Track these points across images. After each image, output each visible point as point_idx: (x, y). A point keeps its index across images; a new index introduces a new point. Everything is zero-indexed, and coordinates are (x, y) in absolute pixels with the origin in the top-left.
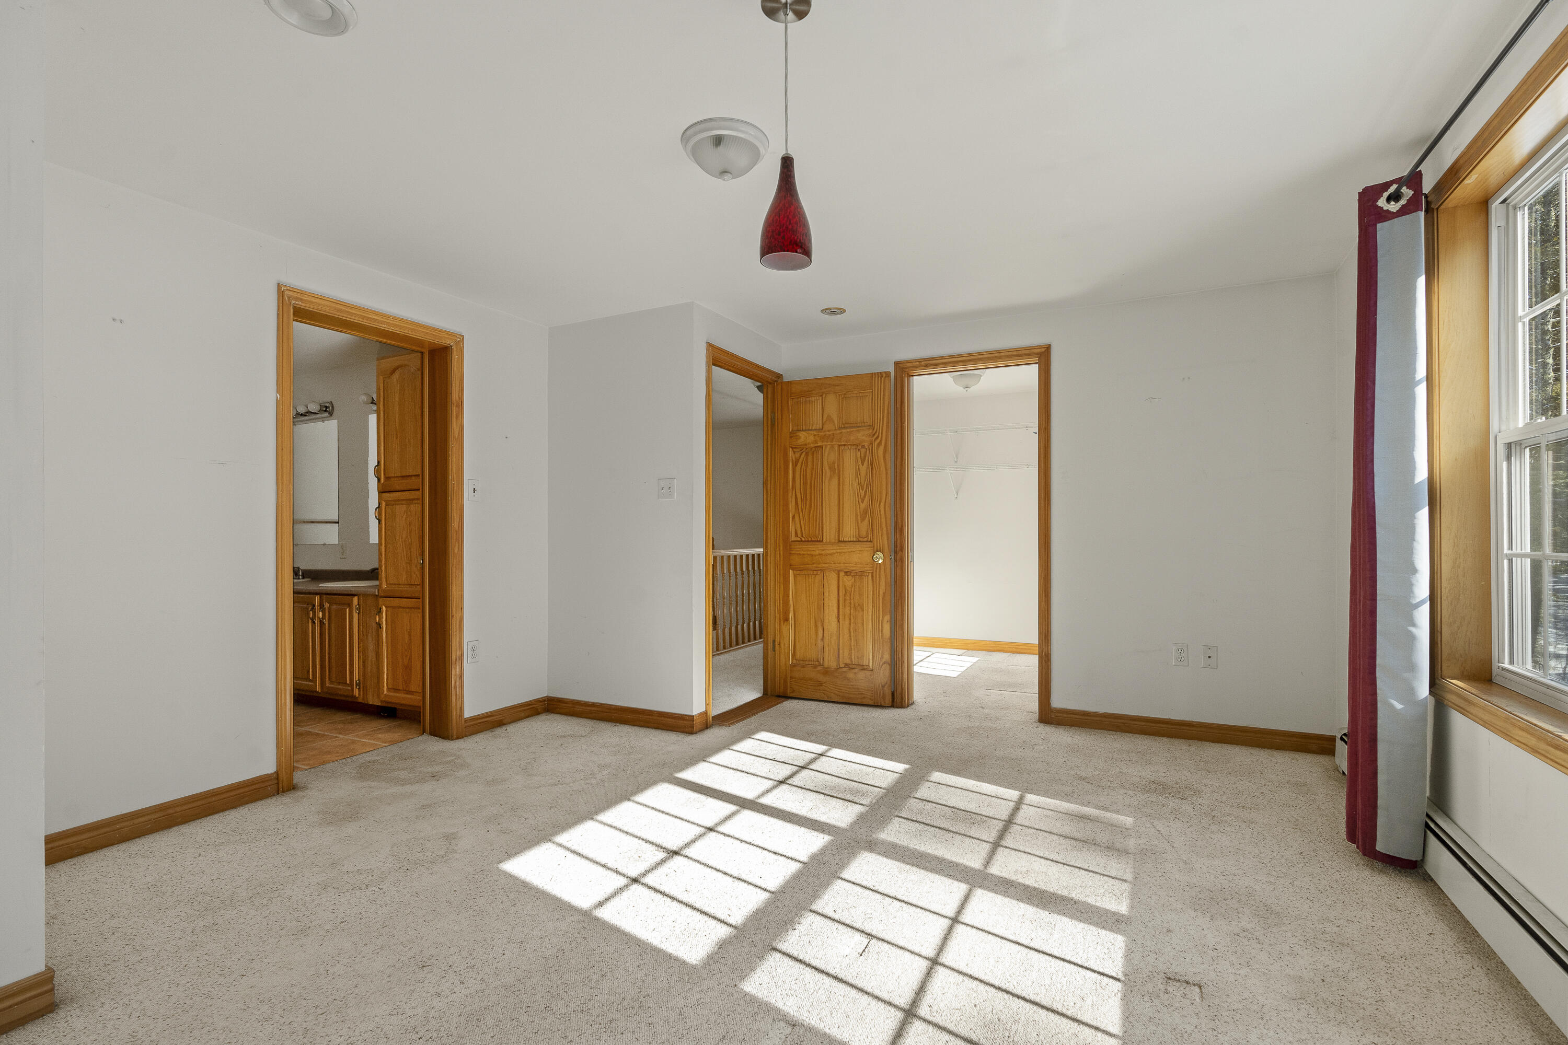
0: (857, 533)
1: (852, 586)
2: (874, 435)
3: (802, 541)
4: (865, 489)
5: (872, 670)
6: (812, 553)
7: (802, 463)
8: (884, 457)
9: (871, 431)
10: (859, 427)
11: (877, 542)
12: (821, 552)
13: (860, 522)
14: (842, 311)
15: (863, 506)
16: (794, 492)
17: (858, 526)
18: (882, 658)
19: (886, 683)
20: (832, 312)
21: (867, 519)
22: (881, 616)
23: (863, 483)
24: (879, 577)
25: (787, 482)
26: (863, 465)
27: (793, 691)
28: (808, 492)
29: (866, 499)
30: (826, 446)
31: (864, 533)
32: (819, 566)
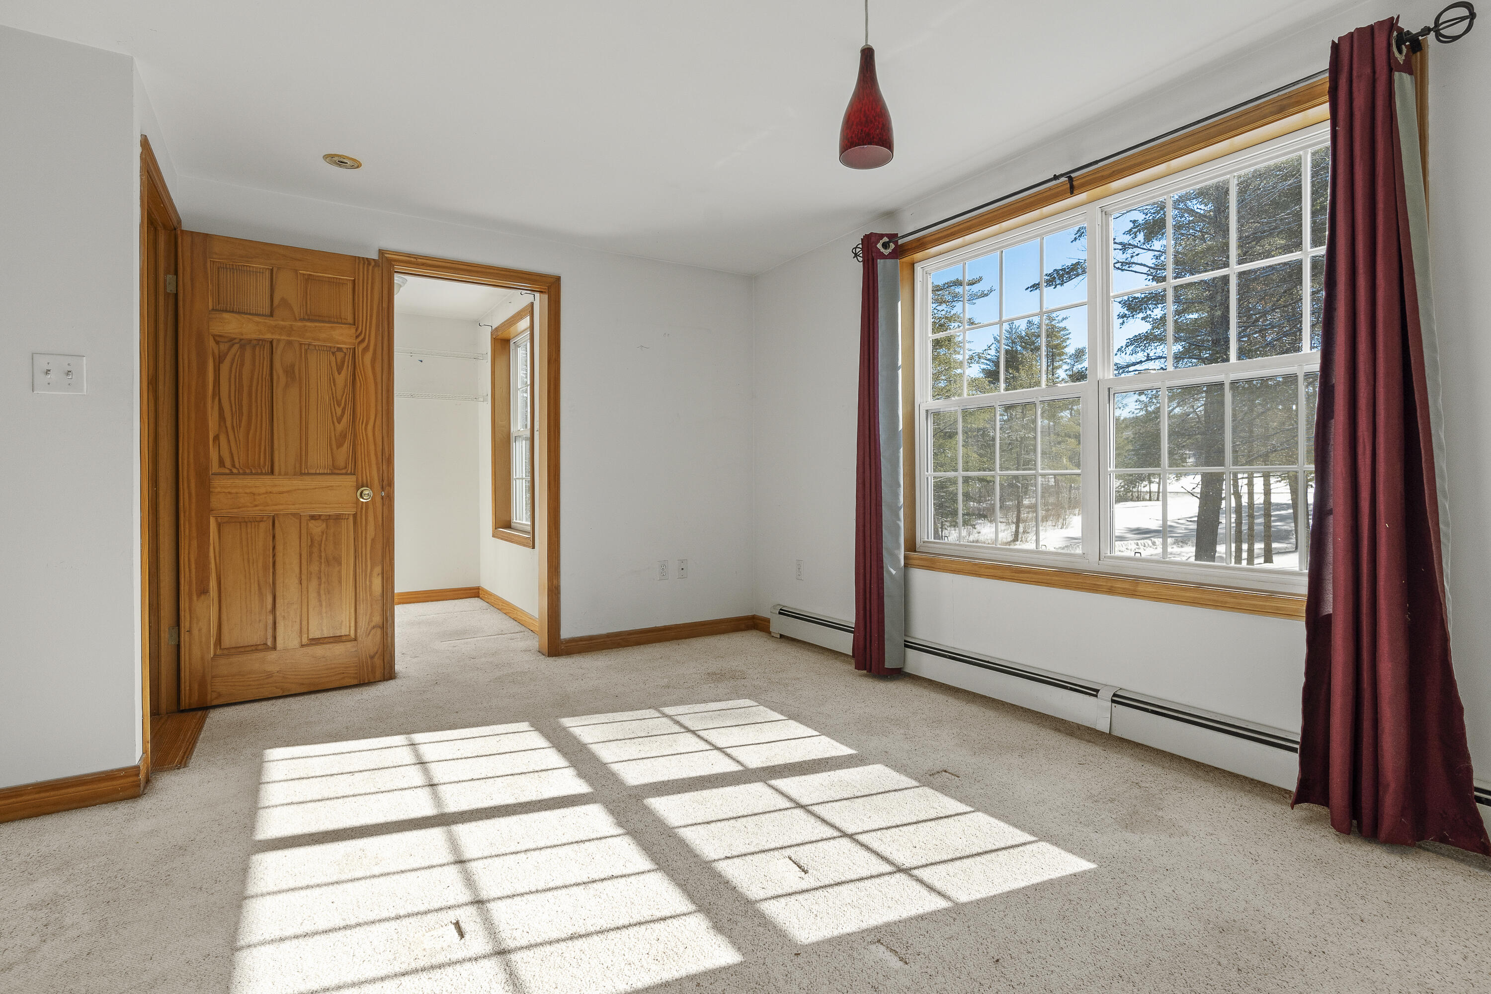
0: (330, 463)
1: (323, 533)
2: (357, 337)
3: (232, 473)
4: (343, 405)
5: (355, 639)
6: (254, 490)
7: (233, 360)
8: (373, 368)
9: (353, 330)
10: (334, 323)
11: (362, 473)
12: (269, 490)
13: (334, 447)
14: (356, 165)
15: (340, 427)
16: (217, 399)
17: (332, 453)
18: (370, 621)
19: (377, 653)
20: (340, 161)
21: (346, 445)
22: (369, 568)
23: (339, 398)
24: (366, 520)
25: (204, 386)
26: (339, 374)
27: (220, 695)
28: (245, 402)
29: (344, 420)
30: (279, 340)
31: (341, 461)
32: (267, 508)
